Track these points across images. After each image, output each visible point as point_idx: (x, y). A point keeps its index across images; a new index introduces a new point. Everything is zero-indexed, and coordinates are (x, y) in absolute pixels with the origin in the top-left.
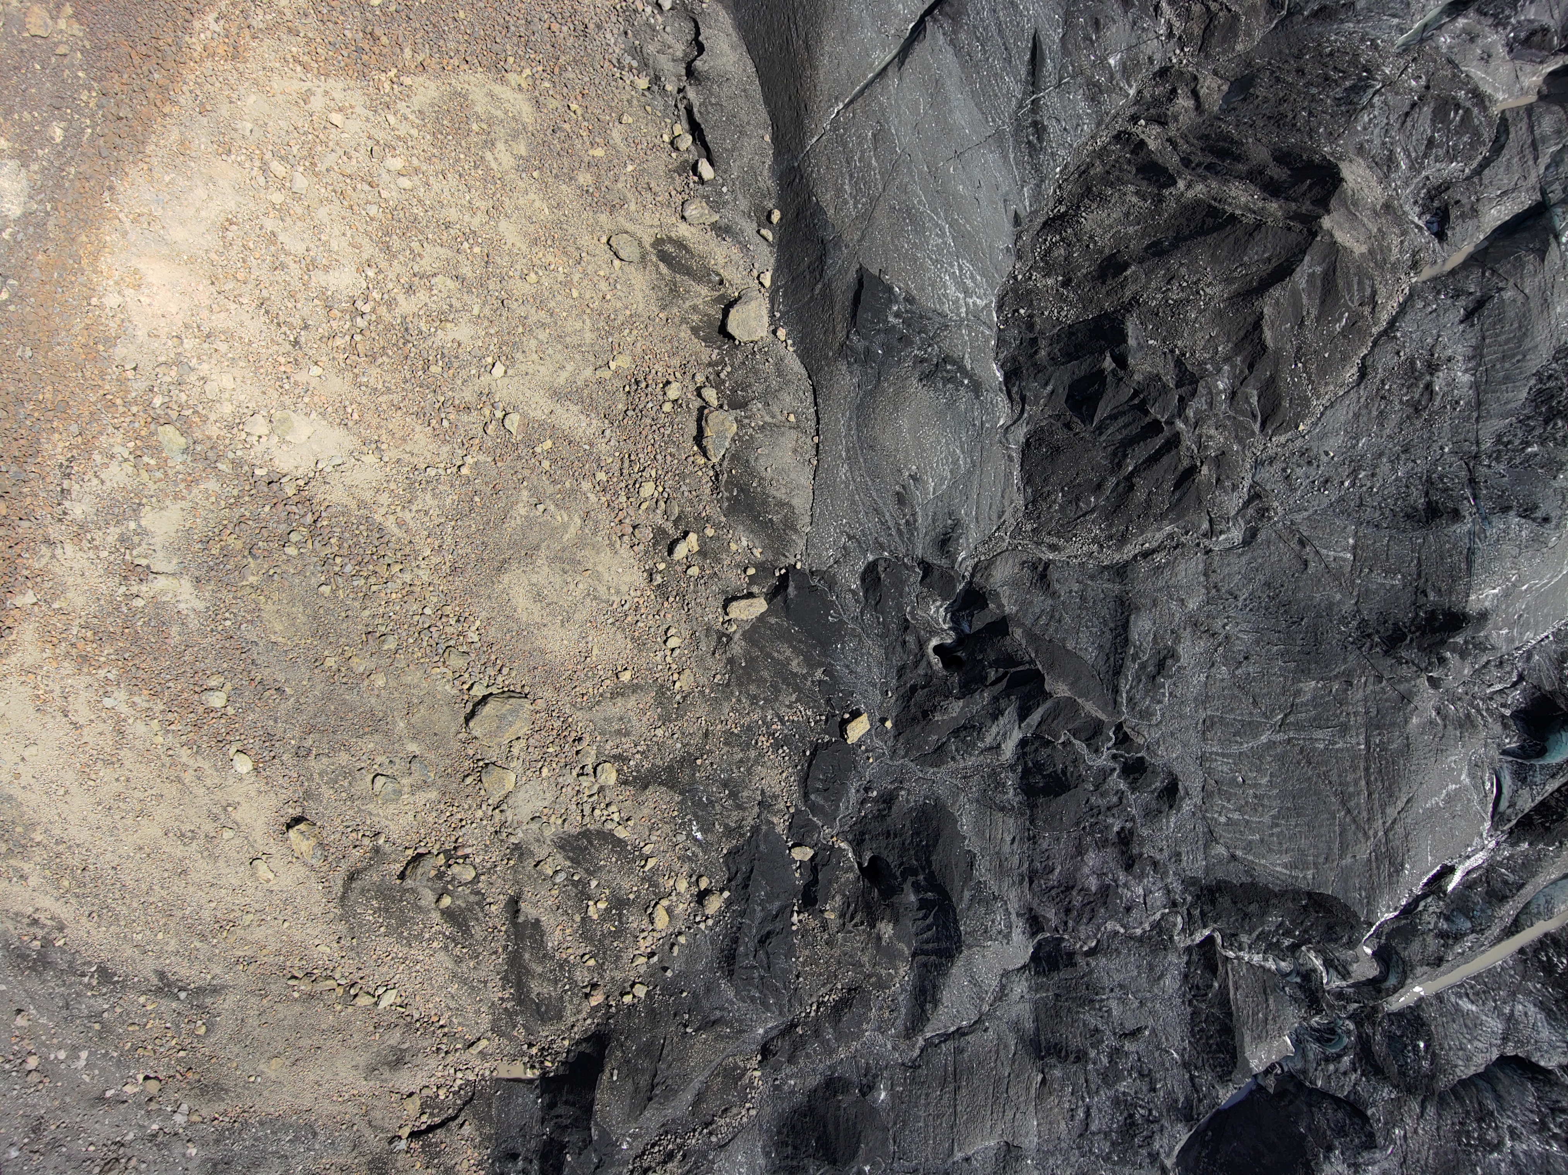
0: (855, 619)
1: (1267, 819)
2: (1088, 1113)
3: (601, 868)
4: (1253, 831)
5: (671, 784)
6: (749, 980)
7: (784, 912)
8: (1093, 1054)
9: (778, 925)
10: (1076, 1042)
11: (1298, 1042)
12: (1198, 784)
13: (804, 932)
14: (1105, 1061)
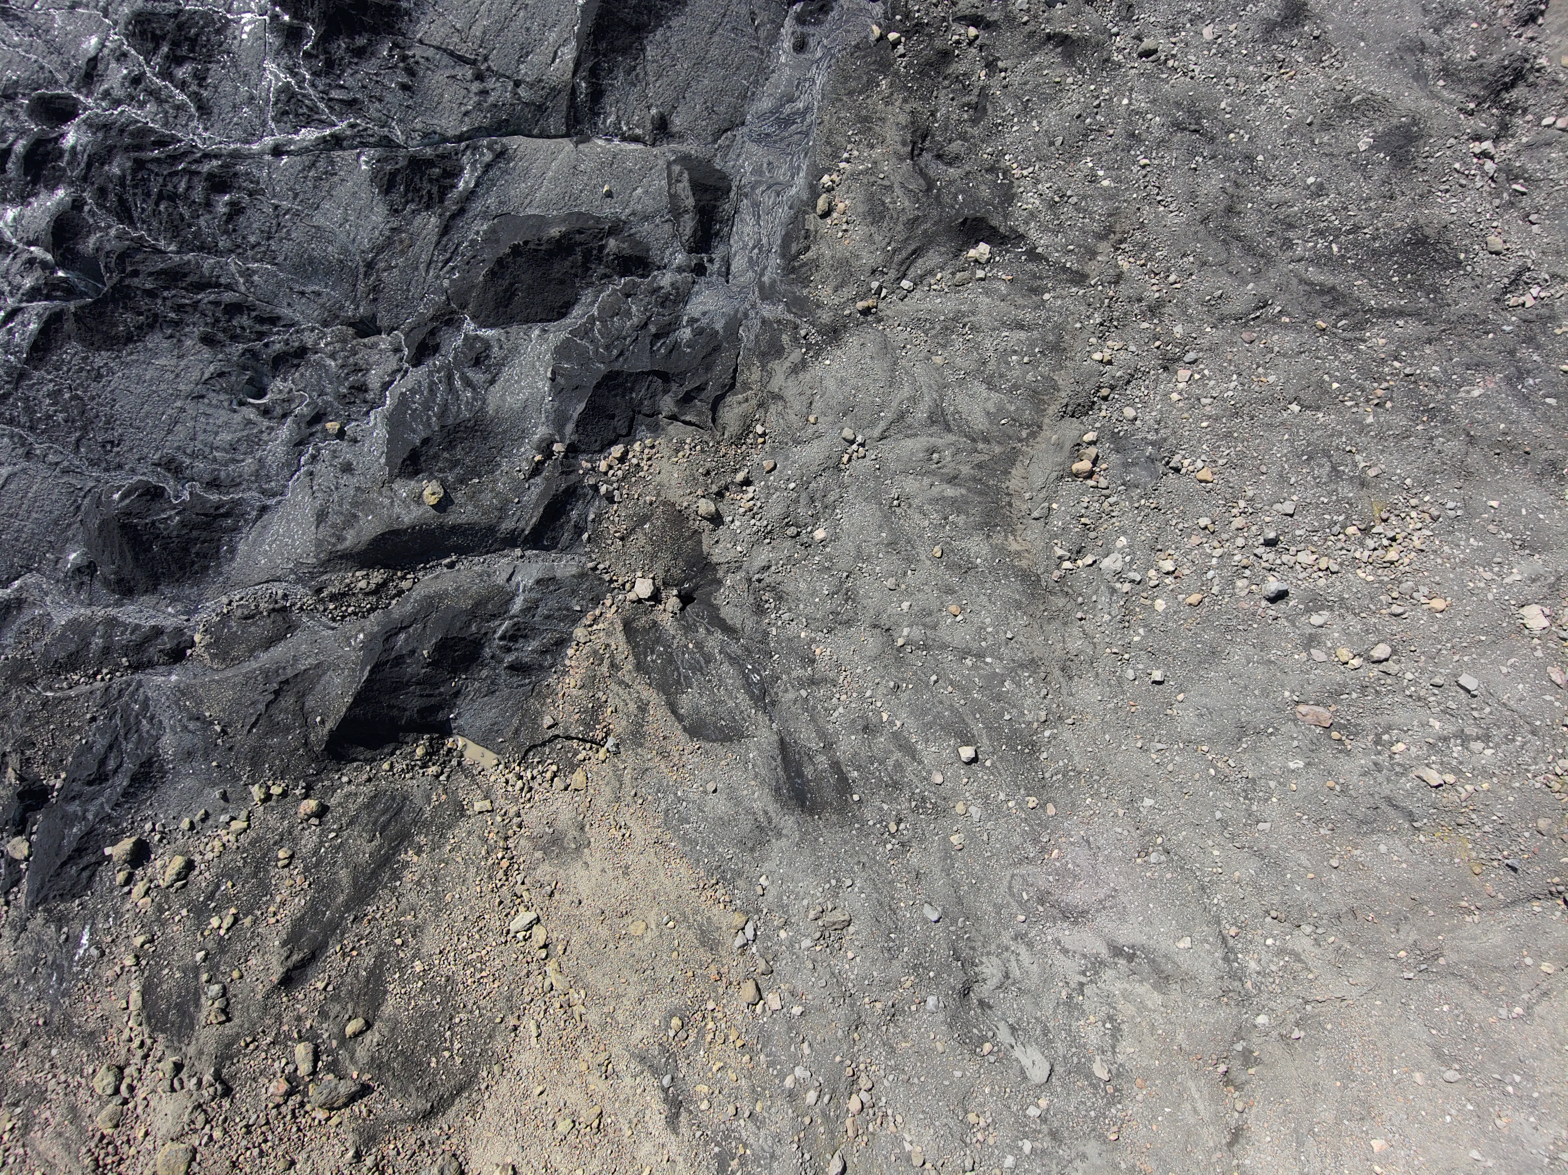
3: (183, 970)
6: (141, 743)
7: (67, 796)
9: (78, 787)
13: (56, 766)
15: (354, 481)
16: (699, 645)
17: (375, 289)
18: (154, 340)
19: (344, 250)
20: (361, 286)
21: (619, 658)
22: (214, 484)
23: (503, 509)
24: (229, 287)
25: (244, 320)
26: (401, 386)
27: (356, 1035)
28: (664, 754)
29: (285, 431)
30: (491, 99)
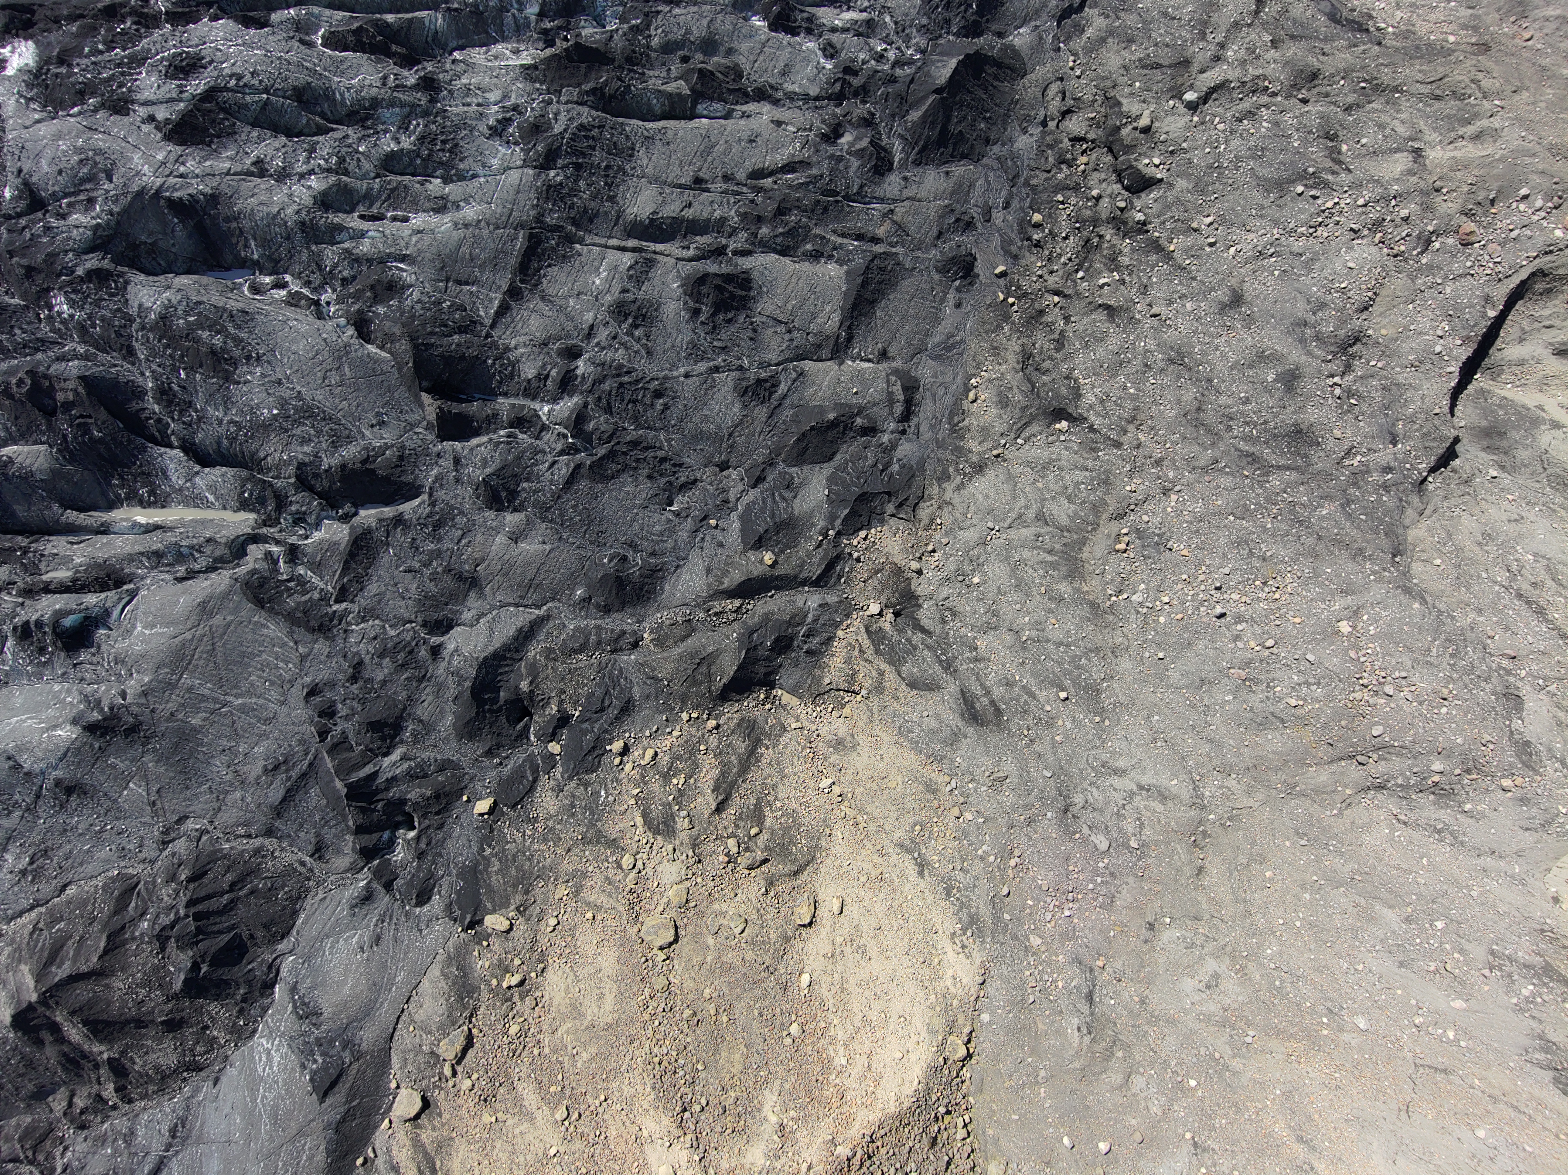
0: (450, 875)
1: (264, 656)
2: (459, 541)
3: (663, 805)
4: (276, 653)
5: (599, 834)
6: (622, 691)
7: (582, 719)
8: (440, 569)
9: (588, 715)
10: (447, 578)
11: (317, 525)
12: (293, 690)
13: (576, 703)
14: (435, 563)
15: (725, 552)
16: (909, 640)
17: (731, 447)
18: (625, 478)
19: (719, 427)
20: (724, 445)
21: (864, 647)
22: (653, 554)
23: (802, 566)
24: (660, 448)
25: (667, 465)
26: (746, 499)
27: (757, 835)
28: (897, 698)
29: (689, 524)
30: (795, 343)
